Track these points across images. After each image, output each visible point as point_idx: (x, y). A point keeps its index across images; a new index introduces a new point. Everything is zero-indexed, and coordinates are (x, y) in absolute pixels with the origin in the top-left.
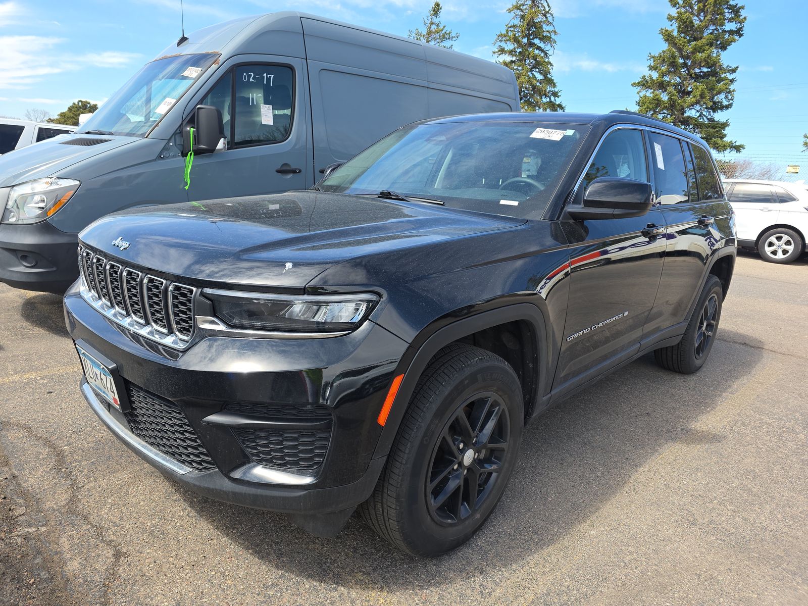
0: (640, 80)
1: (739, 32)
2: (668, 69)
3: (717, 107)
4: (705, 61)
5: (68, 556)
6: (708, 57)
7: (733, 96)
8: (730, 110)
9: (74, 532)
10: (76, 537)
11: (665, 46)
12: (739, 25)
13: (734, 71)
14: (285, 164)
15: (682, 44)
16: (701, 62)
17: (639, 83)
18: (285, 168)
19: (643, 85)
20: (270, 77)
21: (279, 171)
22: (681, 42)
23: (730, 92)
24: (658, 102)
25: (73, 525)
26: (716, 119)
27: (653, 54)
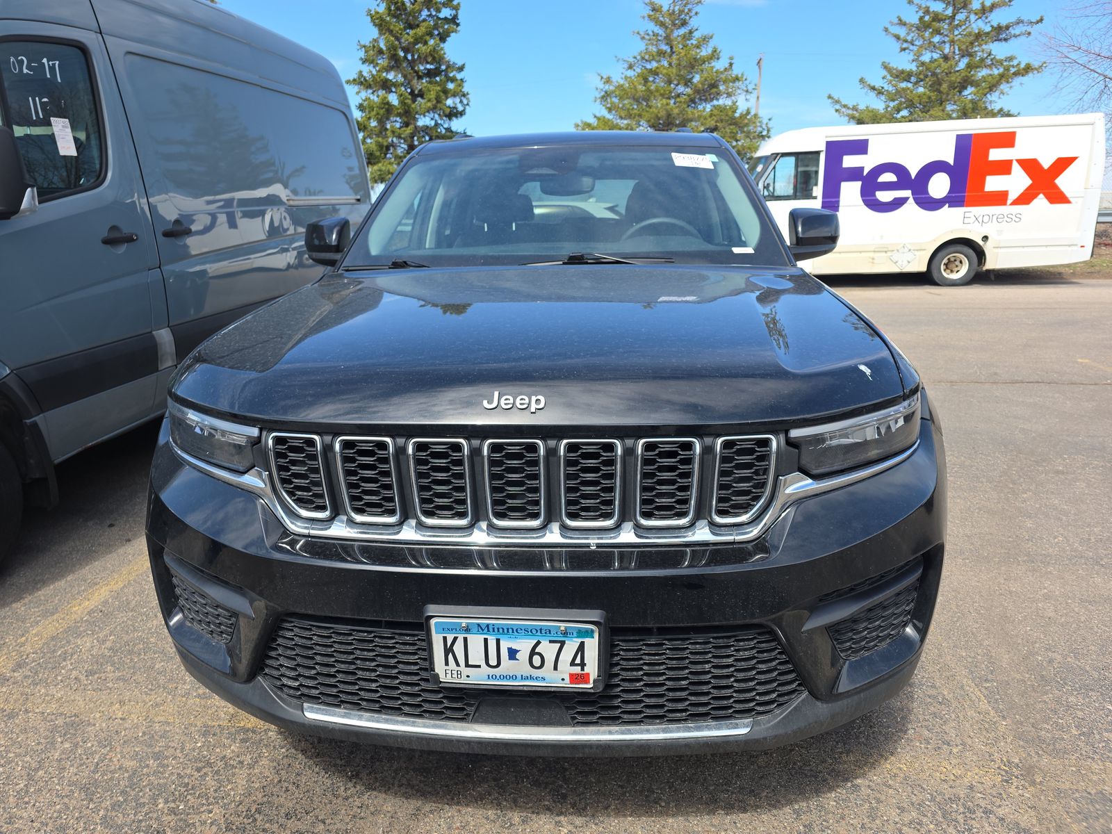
0: (356, 76)
1: (453, 20)
2: (389, 63)
3: (453, 114)
4: (431, 55)
6: (434, 51)
7: (468, 99)
8: (464, 117)
11: (374, 32)
12: (454, 12)
13: (461, 69)
14: (114, 228)
15: (400, 32)
16: (426, 56)
17: (354, 80)
18: (116, 235)
19: (361, 83)
20: (54, 65)
21: (106, 242)
22: (397, 29)
23: (464, 95)
24: (388, 109)
26: (454, 129)
27: (363, 43)
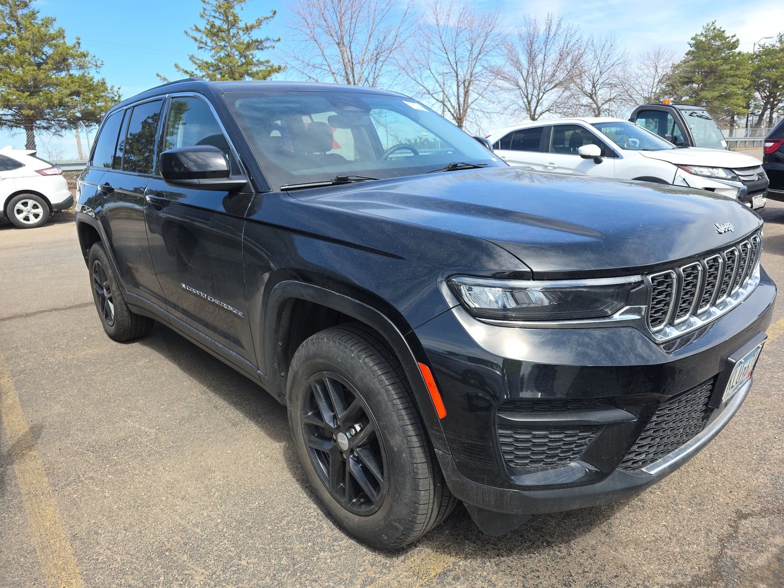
5: (774, 549)
9: (744, 558)
10: (748, 554)
25: (735, 565)
